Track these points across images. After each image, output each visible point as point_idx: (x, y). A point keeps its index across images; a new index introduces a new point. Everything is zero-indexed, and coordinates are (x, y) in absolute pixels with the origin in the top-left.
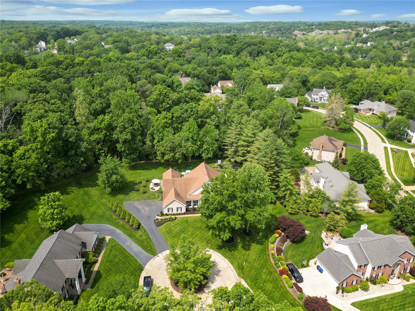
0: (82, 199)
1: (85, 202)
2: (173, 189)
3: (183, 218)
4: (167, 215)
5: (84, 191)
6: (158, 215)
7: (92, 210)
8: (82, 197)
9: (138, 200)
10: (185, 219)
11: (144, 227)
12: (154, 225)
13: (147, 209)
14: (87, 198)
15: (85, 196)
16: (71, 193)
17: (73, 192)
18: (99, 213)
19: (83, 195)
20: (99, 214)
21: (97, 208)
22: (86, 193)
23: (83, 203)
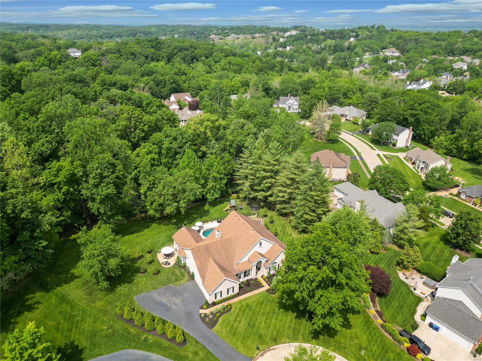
0: (61, 312)
1: (68, 316)
2: (211, 260)
3: (240, 302)
4: (214, 304)
5: (57, 295)
6: (202, 308)
7: (87, 328)
8: (59, 309)
9: (154, 288)
10: (244, 303)
11: (192, 335)
12: (205, 328)
13: (177, 300)
14: (69, 307)
15: (64, 306)
16: (36, 306)
17: (38, 303)
18: (103, 330)
19: (59, 304)
20: (103, 333)
21: (94, 322)
22: (63, 299)
23: (65, 319)
